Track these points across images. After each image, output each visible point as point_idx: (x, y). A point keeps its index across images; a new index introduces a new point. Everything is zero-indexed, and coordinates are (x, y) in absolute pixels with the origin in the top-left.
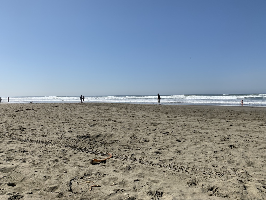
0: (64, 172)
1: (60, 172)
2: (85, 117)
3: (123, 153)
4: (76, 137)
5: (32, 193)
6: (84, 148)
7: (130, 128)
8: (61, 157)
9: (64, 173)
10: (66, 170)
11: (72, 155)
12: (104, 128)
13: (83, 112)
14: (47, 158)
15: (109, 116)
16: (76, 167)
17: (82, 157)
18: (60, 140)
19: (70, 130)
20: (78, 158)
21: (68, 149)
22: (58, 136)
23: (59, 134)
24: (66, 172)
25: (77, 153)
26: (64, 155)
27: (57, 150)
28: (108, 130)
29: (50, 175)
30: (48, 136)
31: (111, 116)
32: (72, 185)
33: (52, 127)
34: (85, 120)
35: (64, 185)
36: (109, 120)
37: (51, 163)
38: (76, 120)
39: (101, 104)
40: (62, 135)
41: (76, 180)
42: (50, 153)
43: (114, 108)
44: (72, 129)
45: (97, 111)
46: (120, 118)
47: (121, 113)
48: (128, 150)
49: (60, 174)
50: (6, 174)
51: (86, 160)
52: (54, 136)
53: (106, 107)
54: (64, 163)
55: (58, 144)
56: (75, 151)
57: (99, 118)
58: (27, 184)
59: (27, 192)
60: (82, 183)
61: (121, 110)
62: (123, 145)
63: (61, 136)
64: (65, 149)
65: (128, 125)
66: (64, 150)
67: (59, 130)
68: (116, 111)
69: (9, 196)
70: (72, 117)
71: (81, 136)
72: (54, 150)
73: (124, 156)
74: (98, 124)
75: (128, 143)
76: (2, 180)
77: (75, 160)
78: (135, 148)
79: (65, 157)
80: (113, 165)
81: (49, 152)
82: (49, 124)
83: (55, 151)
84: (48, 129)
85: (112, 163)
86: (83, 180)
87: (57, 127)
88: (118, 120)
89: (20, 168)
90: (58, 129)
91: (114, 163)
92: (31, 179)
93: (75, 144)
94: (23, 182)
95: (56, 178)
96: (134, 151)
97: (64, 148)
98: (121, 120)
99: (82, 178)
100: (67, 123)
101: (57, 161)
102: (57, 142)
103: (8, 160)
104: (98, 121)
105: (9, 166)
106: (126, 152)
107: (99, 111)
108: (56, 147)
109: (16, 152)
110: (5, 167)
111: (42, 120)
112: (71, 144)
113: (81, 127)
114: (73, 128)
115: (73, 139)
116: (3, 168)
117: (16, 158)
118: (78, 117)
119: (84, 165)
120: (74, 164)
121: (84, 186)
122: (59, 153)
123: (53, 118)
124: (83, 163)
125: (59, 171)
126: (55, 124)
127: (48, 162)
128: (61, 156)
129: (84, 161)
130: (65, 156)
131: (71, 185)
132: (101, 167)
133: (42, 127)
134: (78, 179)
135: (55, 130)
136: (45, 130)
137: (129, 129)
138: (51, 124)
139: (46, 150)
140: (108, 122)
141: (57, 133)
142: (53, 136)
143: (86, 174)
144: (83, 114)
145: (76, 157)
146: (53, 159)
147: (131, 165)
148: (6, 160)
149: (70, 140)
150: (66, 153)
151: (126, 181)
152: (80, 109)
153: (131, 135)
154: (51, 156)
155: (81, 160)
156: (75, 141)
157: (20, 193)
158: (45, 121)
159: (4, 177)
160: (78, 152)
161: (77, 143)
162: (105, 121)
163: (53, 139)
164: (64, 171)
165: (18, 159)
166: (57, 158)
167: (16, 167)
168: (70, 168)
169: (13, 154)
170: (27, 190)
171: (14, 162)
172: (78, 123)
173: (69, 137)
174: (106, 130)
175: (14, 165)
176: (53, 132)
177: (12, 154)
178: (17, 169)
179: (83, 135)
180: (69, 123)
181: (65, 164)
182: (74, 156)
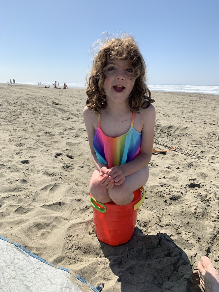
3: (189, 149)
5: (83, 167)
7: (214, 123)
12: (180, 120)
15: (193, 107)
28: (184, 122)
31: (195, 108)
34: (162, 110)
36: (190, 112)
39: (189, 94)
43: (203, 100)
45: (180, 102)
46: (206, 111)
47: (210, 105)
48: (199, 147)
50: (69, 148)
53: (194, 97)
57: (179, 109)
58: (83, 159)
61: (211, 103)
62: (195, 141)
65: (213, 120)
68: (204, 103)
69: (63, 165)
73: (191, 152)
74: (175, 115)
75: (203, 139)
76: (65, 152)
78: (209, 146)
80: (172, 159)
85: (171, 157)
88: (202, 113)
89: (82, 144)
91: (175, 157)
92: (87, 155)
94: (80, 157)
96: (206, 148)
98: (206, 113)
103: (75, 137)
104: (177, 112)
105: (74, 141)
106: (196, 148)
107: (182, 102)
109: (84, 131)
110: (71, 141)
116: (69, 142)
117: (82, 136)
132: (158, 158)
137: (211, 124)
140: (189, 113)
147: (193, 163)
148: (74, 136)
151: (179, 177)
153: (210, 131)
157: (74, 165)
159: (67, 149)
162: (185, 112)
165: (83, 137)
167: (79, 143)
169: (82, 132)
170: (79, 164)
171: (79, 139)
174: (181, 122)
175: (78, 142)
177: (80, 133)
178: (80, 145)
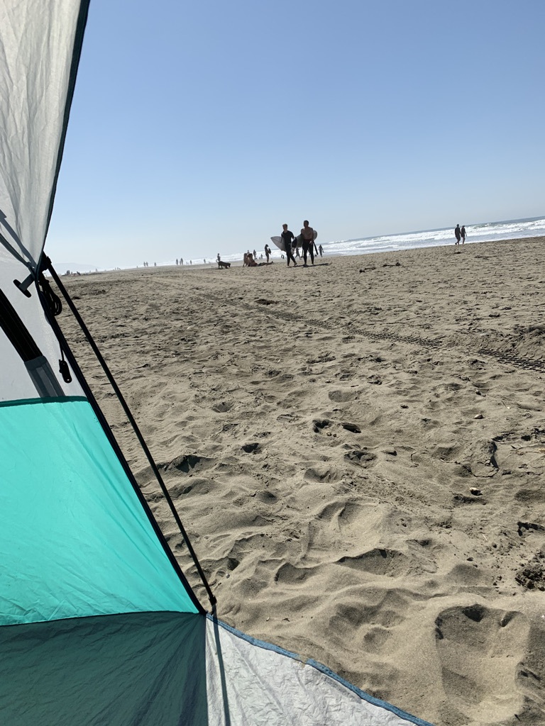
0: (477, 416)
1: (465, 414)
2: (540, 275)
4: (512, 330)
5: (394, 454)
6: (536, 358)
8: (467, 379)
9: (476, 418)
10: (482, 412)
11: (500, 376)
13: (536, 262)
14: (430, 377)
16: (509, 408)
17: (530, 382)
18: (465, 336)
19: (496, 313)
20: (518, 385)
21: (487, 359)
22: (461, 328)
23: (464, 323)
24: (481, 417)
25: (514, 371)
26: (477, 373)
27: (457, 360)
29: (438, 420)
30: (434, 326)
32: (497, 451)
33: (444, 303)
34: (539, 285)
35: (475, 448)
37: (442, 391)
38: (514, 286)
40: (471, 324)
41: (508, 439)
42: (437, 368)
44: (500, 308)
49: (465, 419)
50: (340, 406)
51: (540, 392)
52: (450, 327)
54: (476, 395)
55: (460, 347)
56: (509, 366)
58: (385, 431)
59: (384, 449)
60: (527, 450)
63: (467, 327)
64: (480, 359)
66: (476, 361)
67: (464, 311)
69: (347, 451)
70: (502, 278)
71: (527, 328)
72: (449, 359)
76: (334, 416)
77: (507, 389)
79: (480, 379)
81: (437, 364)
82: (437, 296)
83: (451, 363)
84: (434, 309)
86: (529, 442)
87: (460, 303)
89: (368, 395)
90: (460, 311)
92: (393, 421)
93: (509, 346)
94: (375, 427)
95: (455, 428)
97: (475, 358)
99: (527, 438)
100: (485, 293)
101: (456, 387)
102: (457, 342)
103: (343, 377)
105: (345, 387)
108: (456, 353)
109: (359, 359)
110: (338, 389)
111: (420, 288)
112: (496, 346)
113: (528, 304)
114: (504, 307)
115: (502, 335)
116: (335, 392)
117: (359, 372)
118: (520, 278)
119: (536, 404)
120: (504, 398)
121: (534, 458)
122: (463, 370)
123: (449, 282)
124: (530, 400)
125: (462, 412)
126: (452, 298)
127: (434, 389)
128: (468, 376)
129: (535, 394)
130: (480, 376)
131: (495, 451)
133: (420, 304)
134: (514, 439)
135: (452, 313)
136: (427, 311)
138: (443, 296)
139: (429, 360)
141: (457, 320)
142: (447, 327)
143: (540, 429)
144: (535, 268)
145: (511, 380)
146: (447, 383)
148: (341, 376)
149: (493, 337)
150: (481, 369)
152: (525, 254)
154: (441, 375)
155: (526, 390)
156: (507, 338)
157: (369, 449)
158: (426, 291)
159: (337, 410)
160: (517, 369)
161: (514, 345)
163: (447, 333)
164: (477, 414)
165: (363, 376)
166: (456, 381)
167: (360, 392)
168: (492, 407)
169: (355, 364)
170: (383, 445)
171: (355, 381)
172: (517, 294)
173: (492, 330)
175: (356, 389)
176: (449, 317)
177: (352, 365)
178: (362, 396)
179: (532, 324)
180: (492, 294)
181: (479, 398)
182: (503, 379)
